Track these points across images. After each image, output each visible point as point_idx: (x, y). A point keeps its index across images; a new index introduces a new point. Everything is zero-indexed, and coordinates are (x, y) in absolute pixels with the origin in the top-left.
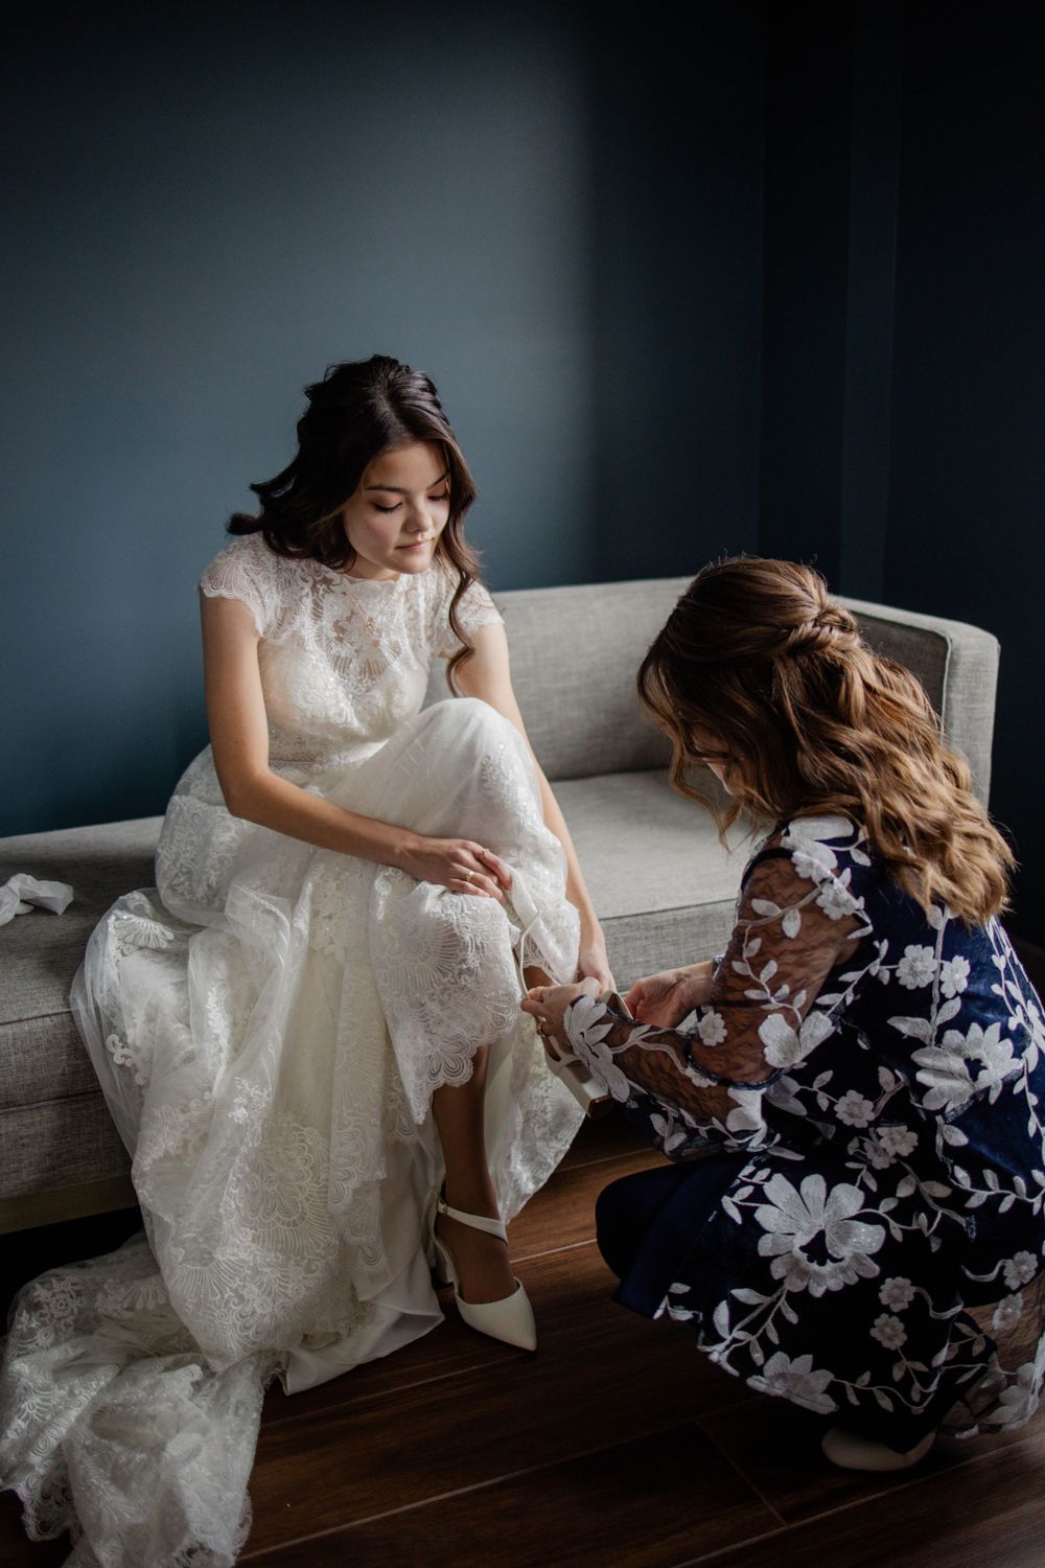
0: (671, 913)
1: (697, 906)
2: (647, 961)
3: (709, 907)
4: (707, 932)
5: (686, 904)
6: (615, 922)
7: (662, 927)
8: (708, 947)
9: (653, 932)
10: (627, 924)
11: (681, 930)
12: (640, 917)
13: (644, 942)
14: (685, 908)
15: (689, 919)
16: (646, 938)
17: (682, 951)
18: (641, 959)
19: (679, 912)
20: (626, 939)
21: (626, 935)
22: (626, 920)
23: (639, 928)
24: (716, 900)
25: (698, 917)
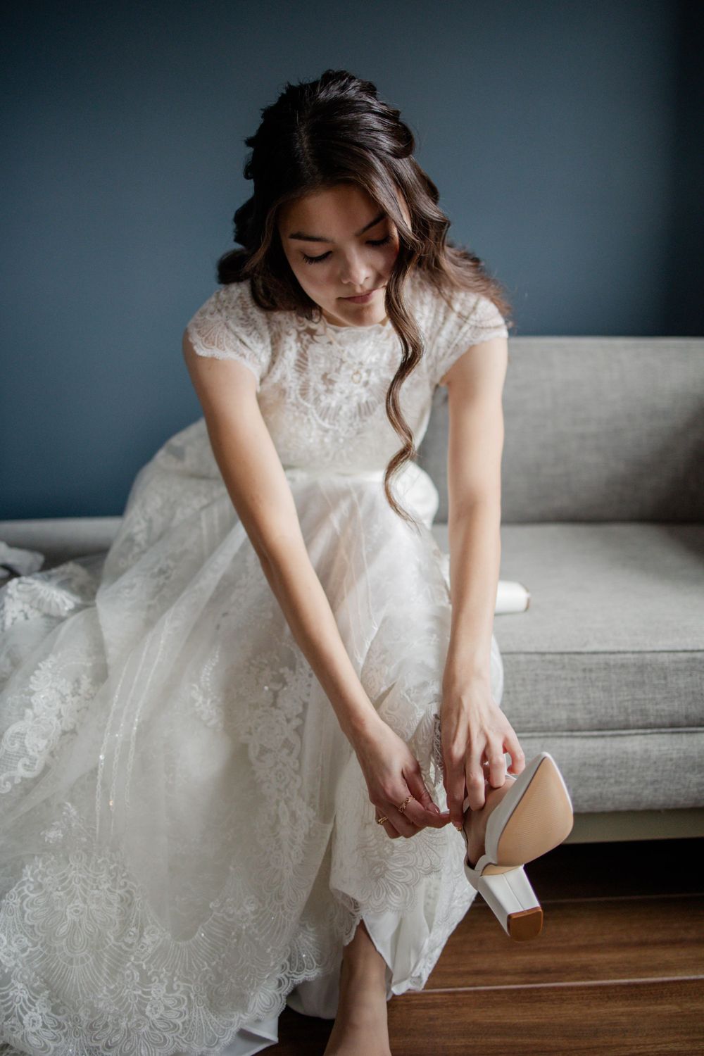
0: (602, 656)
1: (633, 652)
2: (572, 704)
3: (648, 656)
4: (643, 683)
5: (621, 648)
6: (536, 658)
7: (591, 670)
8: (645, 699)
9: (580, 674)
10: (550, 662)
11: (613, 676)
12: (566, 657)
13: (570, 684)
14: (619, 652)
15: (623, 666)
16: (572, 680)
17: (614, 698)
18: (566, 701)
19: (612, 657)
20: (548, 678)
21: (549, 672)
22: (549, 657)
23: (563, 668)
24: (658, 649)
25: (635, 665)
